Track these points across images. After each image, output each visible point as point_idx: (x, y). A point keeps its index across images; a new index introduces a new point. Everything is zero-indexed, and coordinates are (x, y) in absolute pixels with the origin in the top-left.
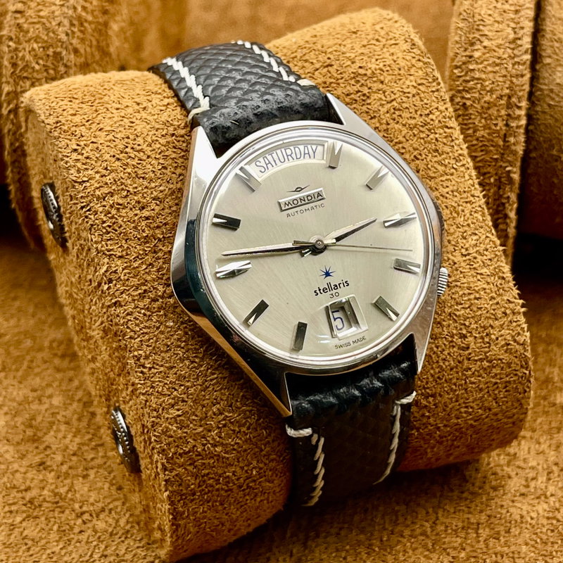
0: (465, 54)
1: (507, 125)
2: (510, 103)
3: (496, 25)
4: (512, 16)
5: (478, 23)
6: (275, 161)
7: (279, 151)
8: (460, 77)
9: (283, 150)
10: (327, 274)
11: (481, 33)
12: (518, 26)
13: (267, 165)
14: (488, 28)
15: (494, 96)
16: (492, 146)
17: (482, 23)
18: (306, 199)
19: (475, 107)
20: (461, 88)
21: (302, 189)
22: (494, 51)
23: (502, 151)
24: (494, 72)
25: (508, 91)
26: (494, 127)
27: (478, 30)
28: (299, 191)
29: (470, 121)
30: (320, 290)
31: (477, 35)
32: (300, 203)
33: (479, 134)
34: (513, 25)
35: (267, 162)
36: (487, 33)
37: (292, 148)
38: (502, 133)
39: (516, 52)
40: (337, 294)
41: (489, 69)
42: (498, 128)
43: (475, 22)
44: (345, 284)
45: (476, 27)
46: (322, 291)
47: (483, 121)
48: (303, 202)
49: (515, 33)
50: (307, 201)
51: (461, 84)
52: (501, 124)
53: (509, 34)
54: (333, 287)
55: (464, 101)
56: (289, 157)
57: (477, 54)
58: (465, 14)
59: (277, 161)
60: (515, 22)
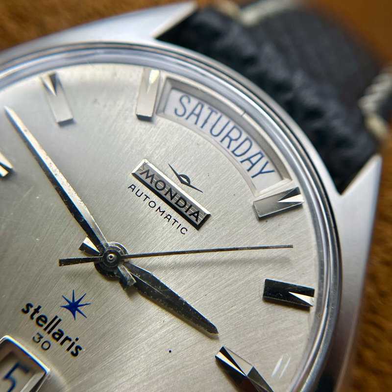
6: (206, 122)
7: (224, 120)
9: (231, 125)
10: (73, 307)
13: (192, 113)
18: (176, 198)
21: (189, 185)
28: (182, 182)
30: (37, 311)
32: (162, 193)
35: (197, 112)
37: (244, 136)
40: (46, 346)
44: (73, 349)
46: (36, 316)
48: (168, 197)
50: (173, 202)
54: (55, 330)
56: (227, 140)
59: (208, 126)
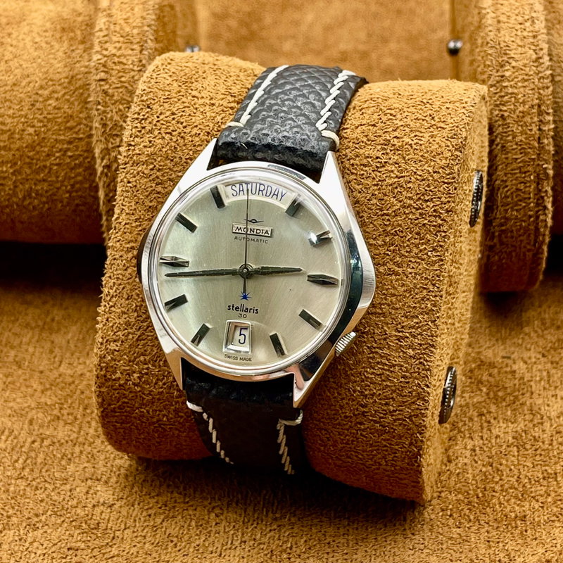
0: (497, 75)
1: (540, 129)
2: (541, 111)
3: (520, 48)
4: (532, 40)
5: (504, 48)
8: (496, 93)
11: (508, 56)
12: (538, 48)
14: (514, 51)
15: (527, 106)
16: (530, 148)
17: (507, 48)
19: (512, 118)
20: (498, 103)
22: (522, 69)
23: (538, 152)
24: (524, 87)
25: (538, 101)
26: (529, 132)
27: (506, 54)
29: (509, 129)
31: (505, 58)
33: (518, 139)
34: (533, 48)
36: (513, 56)
38: (537, 136)
39: (539, 69)
40: (245, 316)
41: (520, 84)
42: (533, 132)
43: (501, 48)
45: (503, 52)
47: (520, 128)
49: (536, 53)
51: (498, 99)
52: (535, 129)
53: (531, 55)
54: (244, 309)
55: (502, 113)
57: (507, 74)
58: (492, 42)
60: (534, 45)
